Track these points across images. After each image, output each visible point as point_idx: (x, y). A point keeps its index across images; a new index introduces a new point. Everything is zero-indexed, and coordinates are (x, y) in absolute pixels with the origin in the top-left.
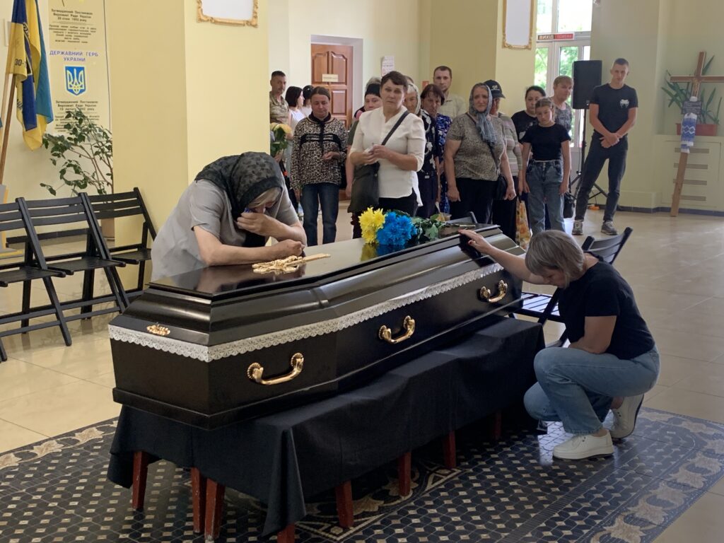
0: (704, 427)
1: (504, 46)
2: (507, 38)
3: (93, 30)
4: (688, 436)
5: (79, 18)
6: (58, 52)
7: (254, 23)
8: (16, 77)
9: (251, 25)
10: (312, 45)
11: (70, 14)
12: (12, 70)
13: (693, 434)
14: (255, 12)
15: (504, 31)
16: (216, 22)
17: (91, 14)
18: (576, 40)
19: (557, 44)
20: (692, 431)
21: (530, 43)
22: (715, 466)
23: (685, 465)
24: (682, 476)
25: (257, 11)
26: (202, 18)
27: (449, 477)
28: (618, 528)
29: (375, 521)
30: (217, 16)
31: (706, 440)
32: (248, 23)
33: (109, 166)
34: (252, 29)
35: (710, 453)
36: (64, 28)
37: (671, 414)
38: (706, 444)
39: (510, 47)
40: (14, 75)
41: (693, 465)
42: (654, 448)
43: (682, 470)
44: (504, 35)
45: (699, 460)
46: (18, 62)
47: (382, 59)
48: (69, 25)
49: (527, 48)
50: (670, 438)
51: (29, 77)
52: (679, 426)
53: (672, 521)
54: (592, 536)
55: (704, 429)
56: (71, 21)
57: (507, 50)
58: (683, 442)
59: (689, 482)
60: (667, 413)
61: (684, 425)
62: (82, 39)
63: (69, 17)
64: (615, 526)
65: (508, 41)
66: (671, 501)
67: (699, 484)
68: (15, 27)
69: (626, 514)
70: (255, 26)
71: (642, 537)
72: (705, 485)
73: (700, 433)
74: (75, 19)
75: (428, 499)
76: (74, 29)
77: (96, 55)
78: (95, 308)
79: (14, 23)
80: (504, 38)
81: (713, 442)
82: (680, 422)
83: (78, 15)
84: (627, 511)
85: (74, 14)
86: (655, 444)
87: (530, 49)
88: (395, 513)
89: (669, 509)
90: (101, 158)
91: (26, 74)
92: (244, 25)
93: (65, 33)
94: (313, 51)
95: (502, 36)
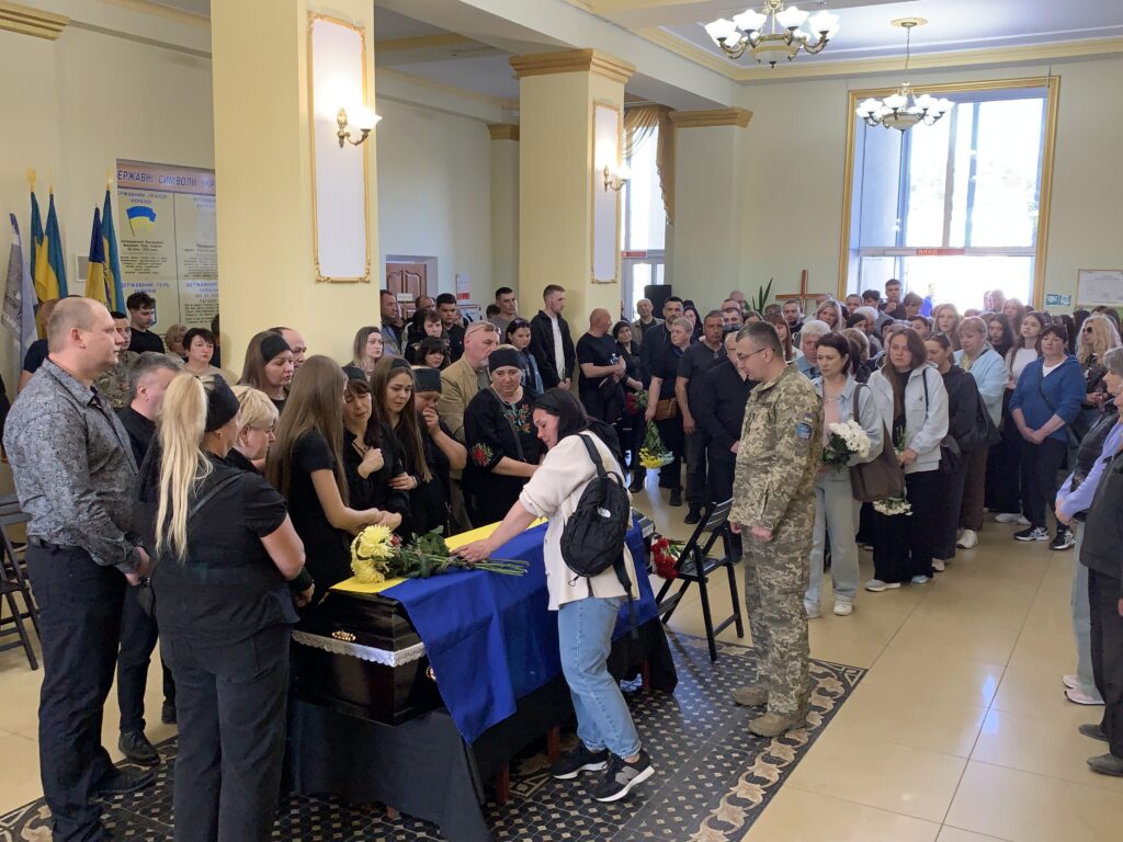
1: (593, 281)
2: (595, 272)
3: (164, 259)
5: (149, 247)
6: (129, 285)
7: (367, 279)
10: (387, 265)
11: (140, 244)
14: (368, 268)
16: (333, 282)
17: (162, 242)
18: (649, 258)
21: (616, 277)
25: (370, 266)
26: (320, 278)
30: (334, 276)
32: (363, 280)
34: (365, 285)
35: (824, 692)
36: (134, 259)
39: (598, 282)
44: (593, 270)
48: (139, 256)
49: (613, 281)
53: (801, 758)
54: (739, 776)
56: (141, 251)
57: (594, 285)
62: (152, 270)
63: (140, 247)
65: (597, 278)
68: (93, 267)
70: (368, 282)
74: (145, 250)
76: (144, 260)
79: (91, 263)
80: (592, 274)
83: (150, 245)
85: (145, 244)
87: (616, 282)
92: (357, 282)
93: (136, 264)
94: (387, 270)
95: (590, 272)
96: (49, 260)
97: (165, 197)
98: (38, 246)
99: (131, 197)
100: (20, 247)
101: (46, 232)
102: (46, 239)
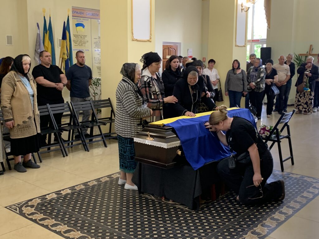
0: (312, 179)
1: (236, 46)
2: (237, 43)
3: (87, 41)
4: (307, 182)
5: (82, 37)
6: (76, 50)
7: (150, 41)
8: (63, 59)
9: (149, 41)
10: (163, 45)
11: (79, 36)
12: (62, 56)
13: (308, 181)
14: (151, 37)
15: (236, 40)
16: (138, 41)
17: (87, 36)
18: (261, 42)
19: (253, 43)
20: (308, 180)
21: (245, 44)
22: (317, 191)
23: (306, 191)
24: (305, 194)
25: (152, 36)
26: (133, 39)
27: (227, 193)
28: (284, 209)
29: (204, 206)
30: (139, 39)
31: (313, 183)
32: (148, 41)
33: (94, 90)
34: (149, 42)
35: (315, 187)
36: (77, 41)
37: (300, 175)
38: (313, 185)
39: (238, 46)
40: (62, 58)
41: (309, 191)
42: (295, 186)
43: (305, 192)
44: (236, 42)
45: (311, 190)
46: (64, 54)
47: (188, 50)
48: (79, 40)
49: (244, 46)
50: (301, 183)
51: (68, 59)
52: (304, 179)
53: (302, 208)
54: (276, 211)
55: (312, 180)
56: (80, 38)
57: (236, 47)
58: (305, 184)
59: (308, 196)
60: (299, 175)
61: (305, 179)
62: (83, 45)
63: (80, 37)
64: (284, 208)
65: (238, 44)
66: (302, 202)
67: (311, 197)
68: (63, 42)
69: (287, 205)
70: (151, 42)
71: (292, 212)
72: (313, 197)
73: (311, 181)
74: (81, 38)
75: (220, 200)
76: (81, 41)
77: (88, 50)
78: (94, 140)
79: (62, 40)
80: (236, 43)
81: (315, 184)
82: (304, 178)
83: (82, 36)
84: (287, 204)
85: (81, 36)
86: (295, 184)
87: (245, 47)
88: (210, 204)
89: (301, 204)
90: (91, 87)
91: (67, 58)
92: (147, 41)
93: (78, 43)
94: (163, 47)
95: (235, 42)
96: (49, 39)
97: (88, 20)
98: (45, 34)
99: (77, 20)
100: (39, 34)
101: (48, 29)
102: (48, 32)
